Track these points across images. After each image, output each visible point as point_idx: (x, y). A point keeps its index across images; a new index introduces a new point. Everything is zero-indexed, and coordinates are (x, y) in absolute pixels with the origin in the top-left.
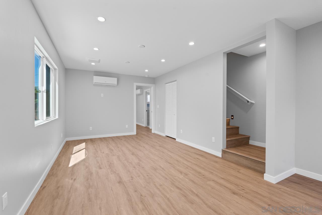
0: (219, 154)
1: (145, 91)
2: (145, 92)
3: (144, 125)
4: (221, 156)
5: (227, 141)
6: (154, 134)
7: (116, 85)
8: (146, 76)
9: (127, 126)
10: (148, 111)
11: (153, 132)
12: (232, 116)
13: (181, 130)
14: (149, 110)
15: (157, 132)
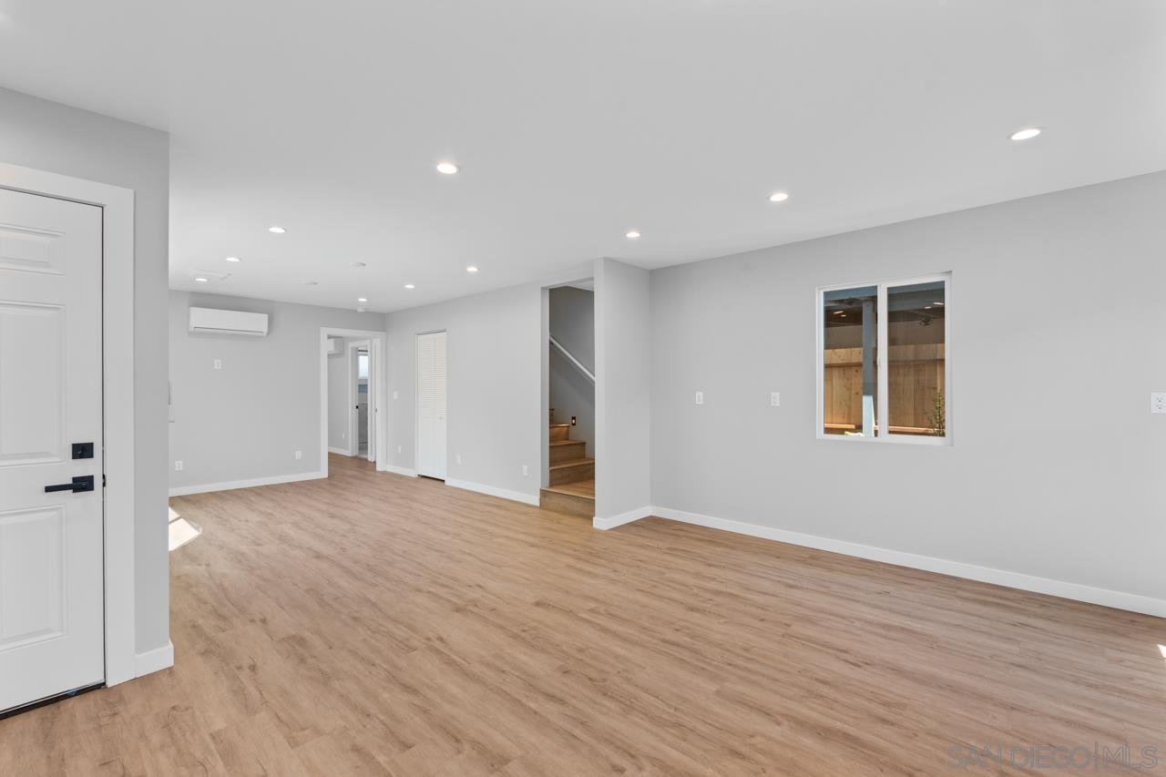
0: (535, 500)
1: (352, 345)
2: (352, 348)
3: (349, 450)
4: (537, 504)
5: (551, 471)
6: (384, 473)
7: (265, 334)
8: (360, 310)
9: (298, 455)
10: (362, 409)
11: (379, 468)
12: (574, 418)
13: (459, 457)
14: (367, 404)
15: (391, 468)
